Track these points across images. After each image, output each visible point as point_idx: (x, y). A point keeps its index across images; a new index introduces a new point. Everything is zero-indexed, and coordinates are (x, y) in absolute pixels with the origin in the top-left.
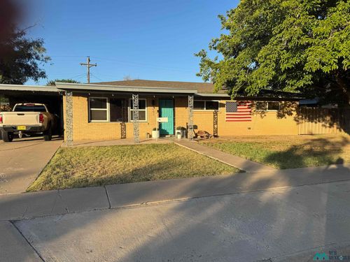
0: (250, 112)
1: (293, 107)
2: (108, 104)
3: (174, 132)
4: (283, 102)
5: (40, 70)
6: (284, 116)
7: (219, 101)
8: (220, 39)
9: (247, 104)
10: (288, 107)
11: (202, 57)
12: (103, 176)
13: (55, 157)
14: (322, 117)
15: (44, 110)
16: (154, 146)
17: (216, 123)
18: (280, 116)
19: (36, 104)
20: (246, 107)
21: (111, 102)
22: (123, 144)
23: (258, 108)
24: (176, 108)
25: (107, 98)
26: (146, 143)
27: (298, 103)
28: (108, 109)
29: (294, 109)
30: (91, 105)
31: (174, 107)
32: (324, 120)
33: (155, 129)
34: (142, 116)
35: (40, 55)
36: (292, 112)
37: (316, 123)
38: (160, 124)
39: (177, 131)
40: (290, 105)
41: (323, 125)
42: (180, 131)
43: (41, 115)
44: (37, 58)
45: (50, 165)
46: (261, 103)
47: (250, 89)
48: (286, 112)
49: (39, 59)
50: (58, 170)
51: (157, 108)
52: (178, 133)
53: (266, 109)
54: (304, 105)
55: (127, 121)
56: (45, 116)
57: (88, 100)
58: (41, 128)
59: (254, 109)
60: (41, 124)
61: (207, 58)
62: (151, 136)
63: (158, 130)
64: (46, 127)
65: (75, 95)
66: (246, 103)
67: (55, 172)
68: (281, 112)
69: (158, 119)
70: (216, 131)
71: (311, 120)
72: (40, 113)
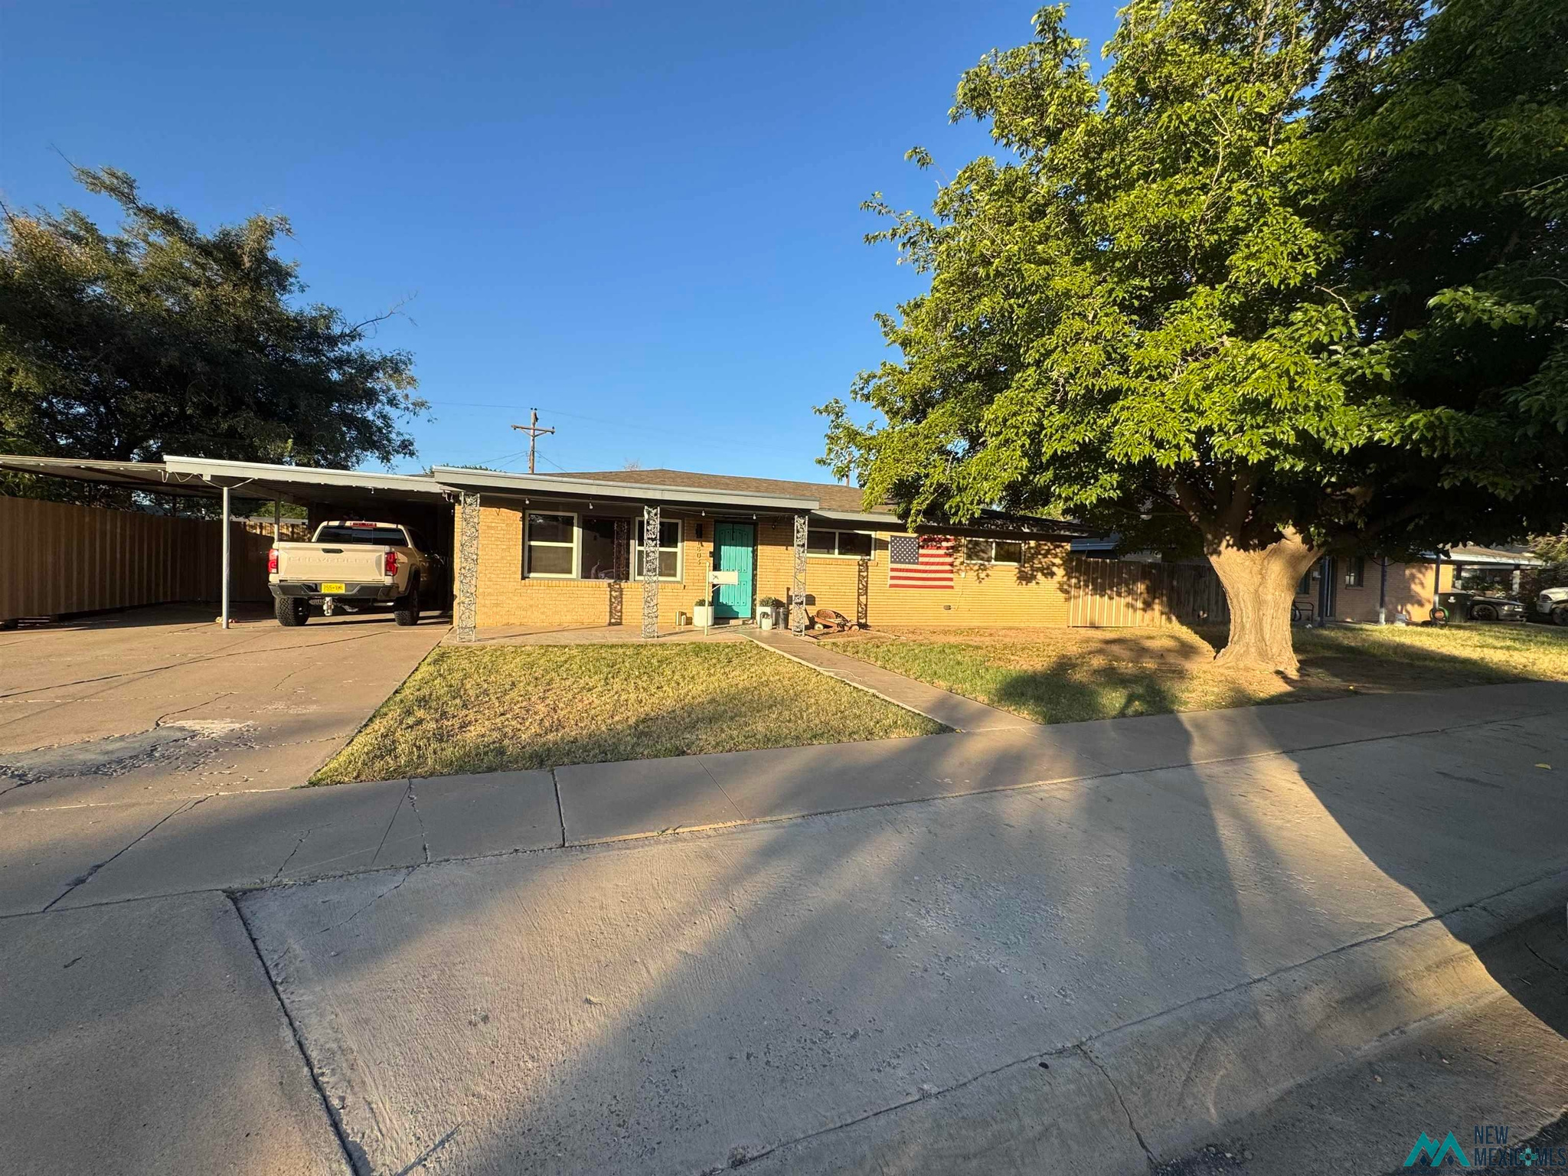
0: (951, 565)
1: (1056, 556)
2: (577, 532)
3: (753, 612)
4: (1032, 543)
5: (399, 434)
6: (1034, 577)
7: (873, 534)
8: (879, 372)
9: (944, 544)
10: (1045, 556)
11: (832, 417)
12: (551, 737)
13: (418, 676)
14: (1127, 585)
15: (401, 542)
16: (699, 649)
17: (864, 590)
18: (1025, 578)
19: (380, 525)
20: (941, 552)
21: (586, 526)
22: (614, 641)
23: (969, 557)
24: (759, 547)
25: (575, 515)
26: (675, 639)
27: (1068, 547)
28: (576, 545)
29: (1058, 561)
30: (531, 532)
31: (754, 545)
32: (1130, 592)
33: (701, 603)
34: (668, 566)
35: (400, 394)
36: (1055, 569)
37: (1111, 598)
38: (716, 591)
39: (760, 610)
40: (1048, 551)
41: (1128, 605)
42: (768, 610)
43: (389, 554)
44: (392, 402)
45: (399, 697)
46: (977, 543)
47: (958, 506)
48: (1038, 570)
49: (396, 406)
50: (420, 713)
51: (709, 547)
52: (765, 615)
53: (989, 560)
54: (1083, 552)
55: (627, 579)
56: (401, 558)
57: (523, 519)
58: (388, 590)
59: (960, 557)
60: (388, 580)
61: (844, 421)
62: (689, 621)
63: (711, 604)
64: (402, 588)
65: (486, 502)
66: (940, 541)
67: (411, 721)
68: (1027, 569)
69: (713, 577)
70: (863, 611)
71: (1100, 590)
72: (387, 548)
